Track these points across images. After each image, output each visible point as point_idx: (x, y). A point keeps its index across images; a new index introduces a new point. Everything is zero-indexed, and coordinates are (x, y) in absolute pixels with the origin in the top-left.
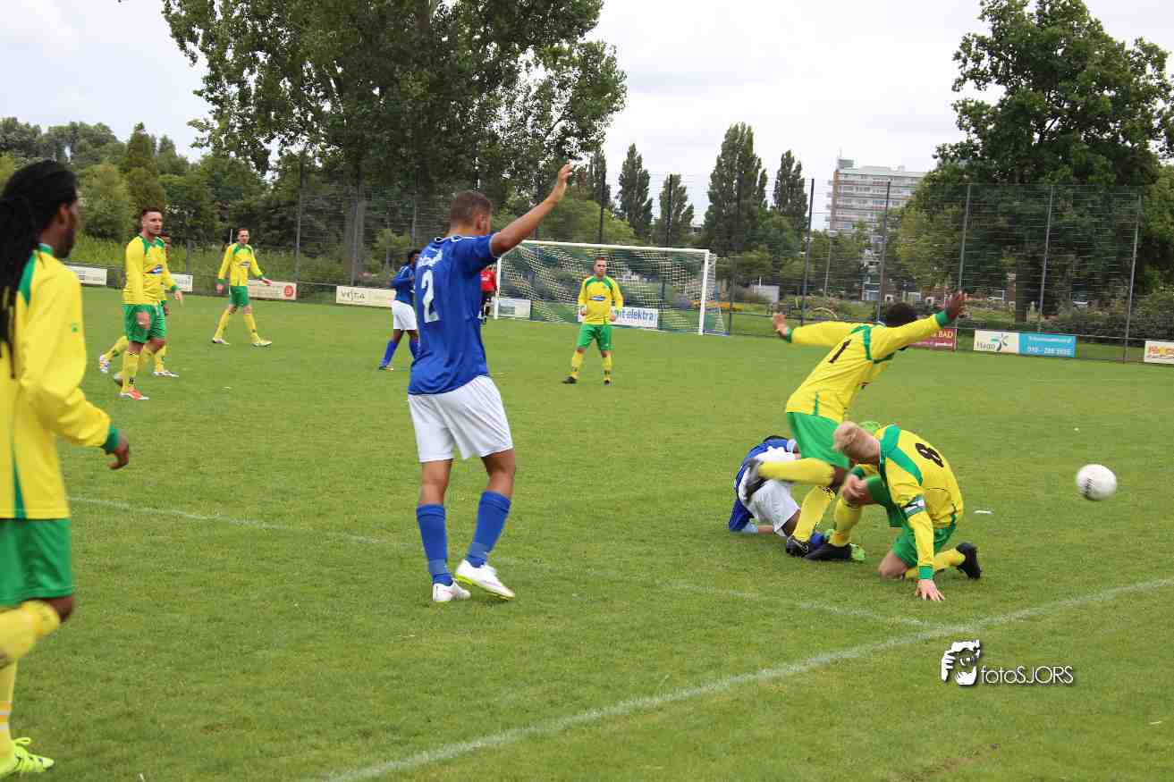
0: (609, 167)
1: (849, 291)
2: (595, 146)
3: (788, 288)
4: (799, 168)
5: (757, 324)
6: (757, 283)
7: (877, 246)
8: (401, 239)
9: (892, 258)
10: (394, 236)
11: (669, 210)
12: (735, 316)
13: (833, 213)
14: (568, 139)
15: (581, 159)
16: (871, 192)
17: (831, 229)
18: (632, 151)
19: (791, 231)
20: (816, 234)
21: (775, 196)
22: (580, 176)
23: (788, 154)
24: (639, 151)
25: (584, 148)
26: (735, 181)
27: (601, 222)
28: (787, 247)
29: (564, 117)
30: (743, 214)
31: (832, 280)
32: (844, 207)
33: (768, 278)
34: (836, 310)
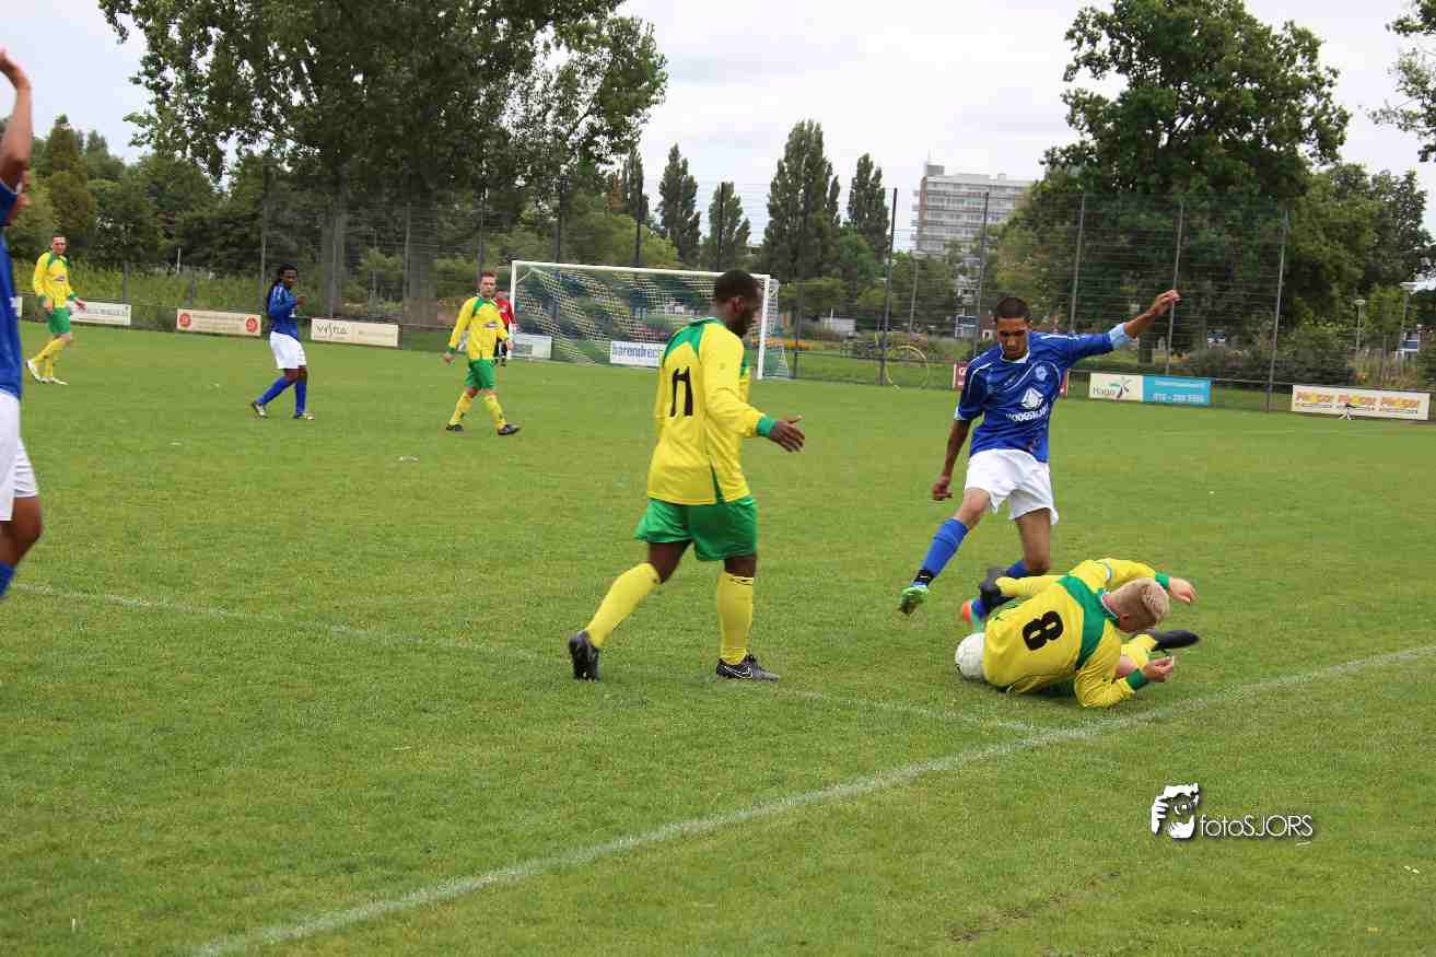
0: (646, 174)
1: (940, 325)
2: (631, 145)
3: (867, 321)
4: (879, 175)
5: (829, 365)
6: (829, 316)
7: (973, 270)
8: (390, 261)
9: (990, 285)
10: (383, 257)
11: (721, 227)
12: (802, 357)
13: (919, 231)
14: (596, 139)
15: (612, 163)
16: (965, 205)
17: (919, 249)
18: (674, 154)
19: (869, 253)
20: (899, 256)
21: (850, 209)
22: (611, 185)
23: (866, 158)
24: (683, 154)
25: (616, 149)
26: (801, 191)
27: (638, 239)
28: (864, 271)
29: (591, 112)
30: (812, 231)
31: (919, 312)
32: (933, 224)
33: (842, 309)
34: (924, 349)
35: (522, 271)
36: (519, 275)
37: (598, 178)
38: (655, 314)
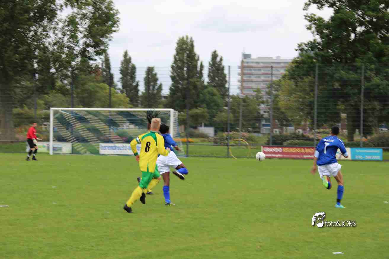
1: (254, 128)
2: (104, 51)
3: (220, 128)
4: (221, 60)
6: (201, 126)
7: (267, 102)
9: (276, 109)
11: (149, 87)
12: (190, 146)
13: (242, 85)
14: (88, 49)
15: (95, 60)
16: (263, 72)
17: (242, 93)
18: (126, 54)
19: (219, 96)
20: (233, 97)
21: (209, 76)
23: (215, 52)
25: (98, 53)
26: (185, 69)
27: (110, 95)
28: (218, 105)
29: (85, 36)
30: (191, 87)
31: (244, 123)
32: (248, 81)
33: (207, 123)
34: (247, 139)
35: (56, 112)
36: (54, 114)
37: (89, 67)
38: (120, 129)
